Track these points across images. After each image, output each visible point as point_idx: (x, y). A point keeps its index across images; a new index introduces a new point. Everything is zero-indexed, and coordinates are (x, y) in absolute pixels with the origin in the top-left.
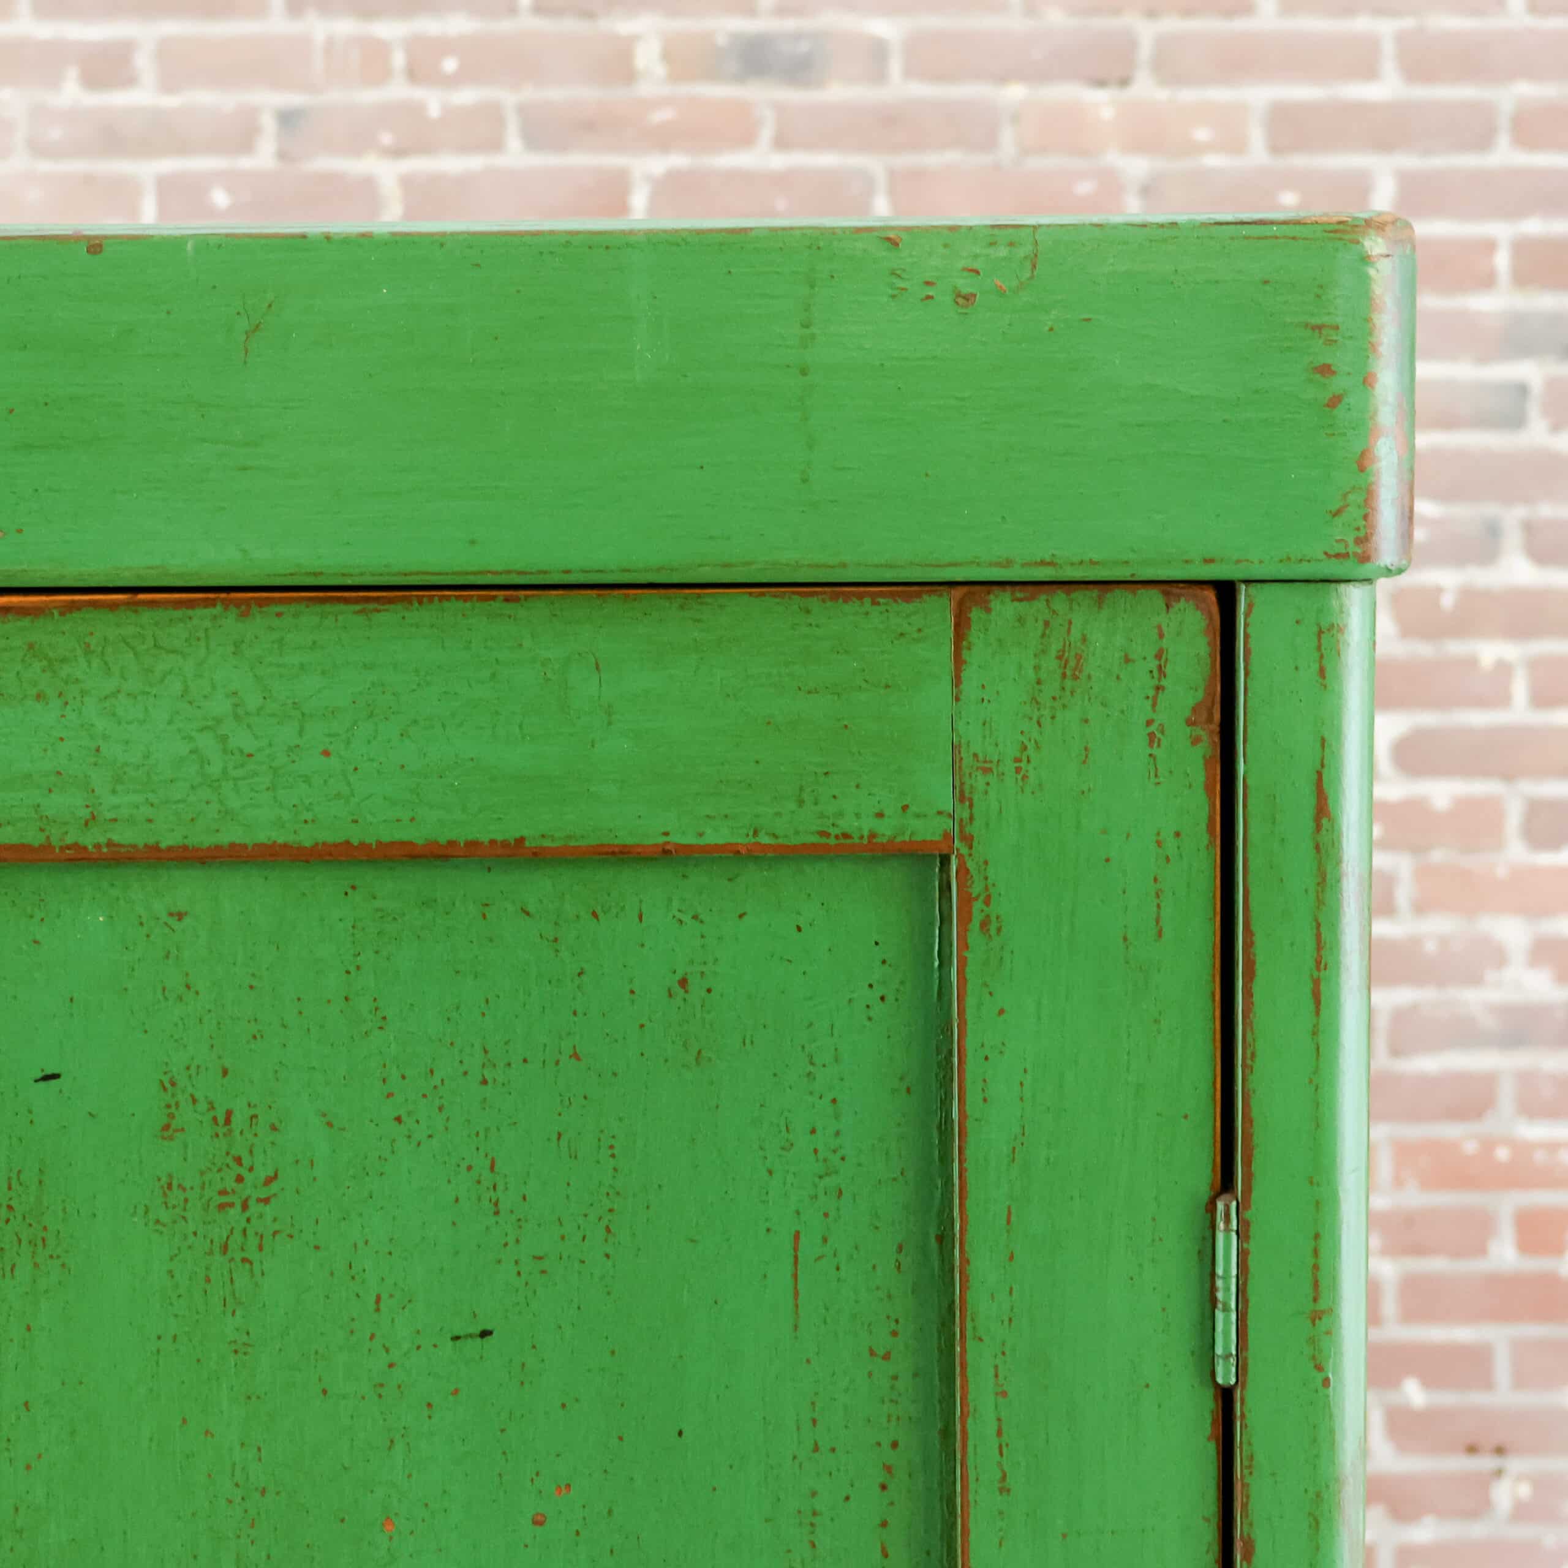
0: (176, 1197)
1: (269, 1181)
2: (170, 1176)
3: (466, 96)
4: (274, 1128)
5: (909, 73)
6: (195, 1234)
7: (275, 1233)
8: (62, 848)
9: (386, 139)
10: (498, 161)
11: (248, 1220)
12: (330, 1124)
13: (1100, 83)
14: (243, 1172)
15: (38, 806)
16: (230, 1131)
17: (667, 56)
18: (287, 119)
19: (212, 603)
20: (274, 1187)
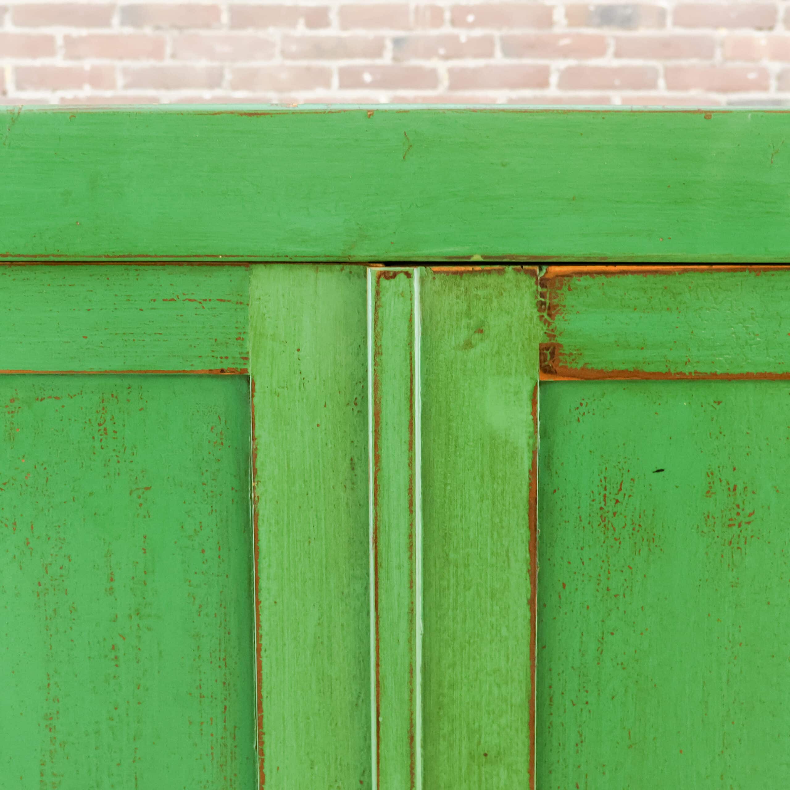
0: (710, 521)
1: (750, 515)
2: (709, 513)
3: (478, 32)
4: (754, 493)
5: (676, 23)
6: (718, 537)
7: (752, 537)
8: (674, 374)
9: (442, 51)
10: (492, 62)
11: (741, 531)
12: (777, 491)
13: (760, 28)
14: (740, 511)
15: (666, 356)
16: (735, 494)
17: (568, 15)
18: (398, 42)
19: (744, 270)
20: (753, 517)
